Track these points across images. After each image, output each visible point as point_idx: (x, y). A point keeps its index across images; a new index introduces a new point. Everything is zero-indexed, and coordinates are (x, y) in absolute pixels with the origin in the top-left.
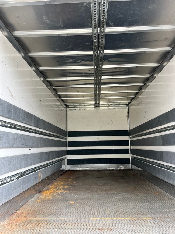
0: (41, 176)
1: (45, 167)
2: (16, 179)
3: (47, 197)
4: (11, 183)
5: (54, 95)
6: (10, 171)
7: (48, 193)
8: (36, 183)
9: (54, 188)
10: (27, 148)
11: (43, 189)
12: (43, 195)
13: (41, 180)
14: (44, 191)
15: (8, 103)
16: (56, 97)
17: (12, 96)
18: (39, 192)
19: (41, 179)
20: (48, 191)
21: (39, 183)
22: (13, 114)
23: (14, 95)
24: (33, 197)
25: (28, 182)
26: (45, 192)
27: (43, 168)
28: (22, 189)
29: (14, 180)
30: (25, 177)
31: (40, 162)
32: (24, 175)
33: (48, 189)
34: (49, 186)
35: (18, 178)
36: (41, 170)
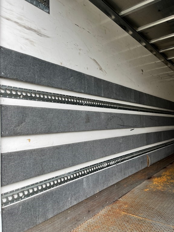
0: (150, 160)
1: (155, 150)
2: (115, 164)
3: (157, 187)
4: (109, 168)
5: (162, 61)
6: (106, 156)
7: (160, 182)
8: (143, 168)
9: (168, 176)
10: (126, 128)
11: (154, 175)
12: (153, 182)
13: (149, 165)
14: (155, 177)
15: (95, 78)
16: (167, 64)
17: (101, 69)
18: (149, 179)
19: (150, 163)
20: (159, 179)
21: (147, 168)
22: (104, 91)
23: (103, 68)
24: (141, 183)
25: (132, 167)
26: (156, 179)
27: (153, 150)
28: (124, 174)
29: (112, 165)
30: (127, 162)
31: (147, 144)
32: (125, 160)
33: (160, 176)
34: (162, 172)
35: (118, 162)
36: (149, 154)
